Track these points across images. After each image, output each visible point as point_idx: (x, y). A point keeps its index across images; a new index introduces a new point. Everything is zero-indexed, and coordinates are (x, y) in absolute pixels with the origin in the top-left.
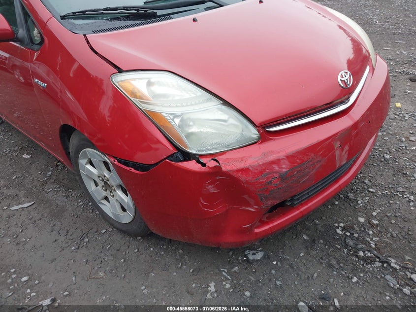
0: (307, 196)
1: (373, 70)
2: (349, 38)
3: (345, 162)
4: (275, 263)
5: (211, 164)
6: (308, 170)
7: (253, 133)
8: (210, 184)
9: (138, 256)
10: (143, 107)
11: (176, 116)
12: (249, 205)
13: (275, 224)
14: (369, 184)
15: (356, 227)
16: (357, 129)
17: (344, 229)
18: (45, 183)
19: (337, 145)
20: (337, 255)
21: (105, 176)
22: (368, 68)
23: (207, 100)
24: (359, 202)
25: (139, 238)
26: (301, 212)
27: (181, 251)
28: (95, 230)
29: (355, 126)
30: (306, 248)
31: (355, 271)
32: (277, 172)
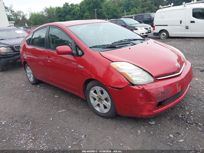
0: (168, 102)
1: (186, 64)
2: (176, 55)
3: (180, 91)
4: (159, 125)
5: (141, 87)
6: (169, 92)
7: (152, 79)
8: (141, 93)
9: (110, 124)
10: (120, 71)
11: (130, 74)
12: (152, 102)
13: (159, 110)
14: (189, 103)
15: (186, 115)
16: (183, 81)
17: (181, 116)
18: (67, 104)
19: (177, 85)
20: (181, 122)
21: (100, 96)
22: (184, 64)
23: (139, 70)
24: (186, 108)
25: (109, 119)
26: (167, 107)
27: (125, 122)
28: (92, 117)
29: (182, 80)
30: (169, 121)
31: (187, 126)
32: (160, 91)
